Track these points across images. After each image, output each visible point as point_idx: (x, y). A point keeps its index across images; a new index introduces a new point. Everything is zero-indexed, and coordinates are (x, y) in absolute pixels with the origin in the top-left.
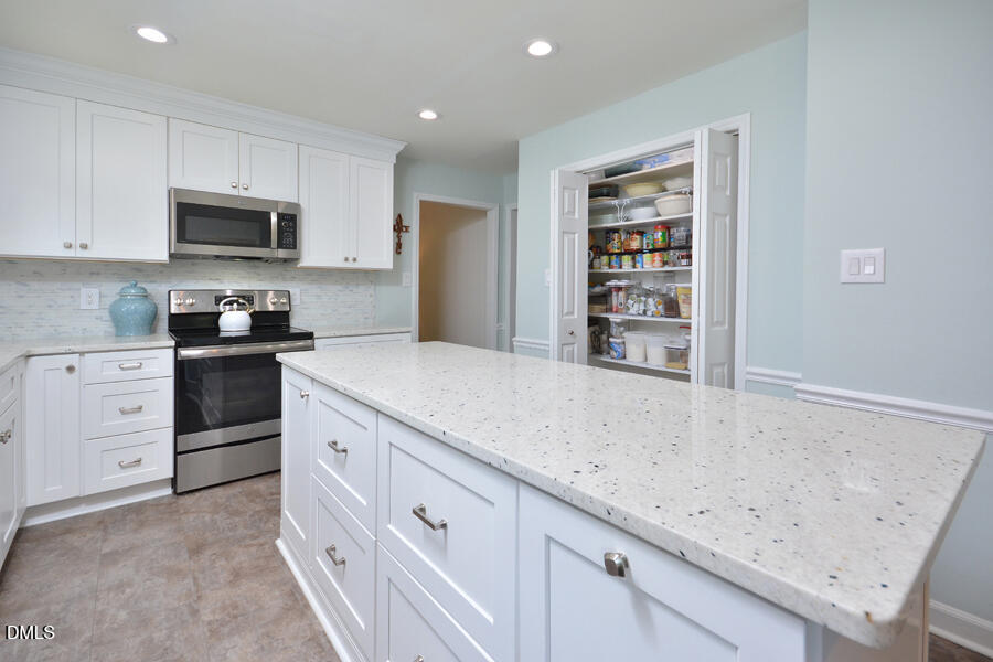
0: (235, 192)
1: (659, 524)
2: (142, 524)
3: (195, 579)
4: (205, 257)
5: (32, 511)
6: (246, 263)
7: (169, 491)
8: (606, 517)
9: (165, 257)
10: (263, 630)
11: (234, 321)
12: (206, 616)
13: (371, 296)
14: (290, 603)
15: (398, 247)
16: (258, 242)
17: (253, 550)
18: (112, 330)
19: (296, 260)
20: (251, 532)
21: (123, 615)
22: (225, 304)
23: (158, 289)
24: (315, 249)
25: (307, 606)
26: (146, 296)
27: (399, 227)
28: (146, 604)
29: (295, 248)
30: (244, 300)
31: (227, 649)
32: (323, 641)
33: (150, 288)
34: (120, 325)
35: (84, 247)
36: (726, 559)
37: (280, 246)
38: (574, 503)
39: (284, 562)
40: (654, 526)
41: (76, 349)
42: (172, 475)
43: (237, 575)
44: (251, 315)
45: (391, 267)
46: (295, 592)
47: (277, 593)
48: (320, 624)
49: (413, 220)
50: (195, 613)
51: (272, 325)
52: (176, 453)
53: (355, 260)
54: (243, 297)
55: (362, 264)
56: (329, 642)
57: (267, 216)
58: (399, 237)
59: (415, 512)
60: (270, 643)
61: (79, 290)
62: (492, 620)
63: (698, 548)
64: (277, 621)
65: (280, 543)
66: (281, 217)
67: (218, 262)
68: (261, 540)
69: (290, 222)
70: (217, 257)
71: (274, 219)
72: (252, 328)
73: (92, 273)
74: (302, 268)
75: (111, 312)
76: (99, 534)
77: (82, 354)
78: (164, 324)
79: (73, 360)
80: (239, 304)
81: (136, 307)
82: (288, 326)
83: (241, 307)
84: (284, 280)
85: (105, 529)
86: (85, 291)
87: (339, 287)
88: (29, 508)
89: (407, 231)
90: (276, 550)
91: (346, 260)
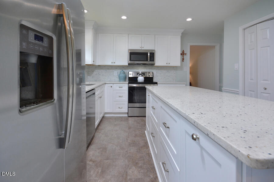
0: (141, 49)
1: (204, 126)
2: (121, 121)
3: (128, 134)
4: (135, 64)
5: (106, 113)
6: (143, 65)
7: (127, 115)
8: (194, 124)
9: (127, 64)
10: (139, 148)
11: (141, 79)
12: (129, 141)
13: (175, 74)
14: (145, 145)
15: (183, 60)
16: (145, 60)
17: (140, 131)
18: (119, 80)
19: (154, 64)
20: (140, 128)
21: (116, 136)
22: (139, 75)
23: (126, 71)
24: (159, 61)
25: (149, 147)
26: (124, 73)
27: (183, 54)
28: (119, 135)
29: (154, 61)
30: (143, 74)
31: (131, 149)
32: (150, 155)
33: (125, 71)
34: (120, 79)
35: (114, 63)
36: (217, 136)
37: (150, 61)
38: (188, 120)
39: (146, 136)
40: (203, 126)
41: (112, 83)
42: (127, 112)
43: (136, 136)
44: (144, 78)
45: (180, 65)
46: (147, 143)
47: (143, 142)
48: (150, 151)
49: (188, 51)
50: (127, 140)
51: (149, 80)
52: (128, 107)
53: (169, 64)
54: (143, 73)
55: (171, 65)
56: (151, 156)
57: (147, 53)
58: (183, 57)
59: (163, 123)
60: (139, 151)
61: (114, 72)
62: (176, 153)
63: (211, 133)
64: (142, 147)
65: (146, 132)
66: (150, 53)
67: (138, 65)
68: (142, 130)
69: (153, 55)
70: (137, 64)
71: (149, 54)
72: (144, 81)
73: (116, 68)
74: (155, 66)
75: (119, 76)
76: (115, 120)
77: (113, 84)
78: (127, 79)
79: (112, 85)
80: (142, 75)
81: (123, 75)
82: (153, 81)
83: (142, 76)
84: (152, 69)
85: (116, 120)
86: (115, 72)
87: (166, 71)
88: (105, 113)
89: (186, 55)
90: (145, 133)
91: (167, 64)
